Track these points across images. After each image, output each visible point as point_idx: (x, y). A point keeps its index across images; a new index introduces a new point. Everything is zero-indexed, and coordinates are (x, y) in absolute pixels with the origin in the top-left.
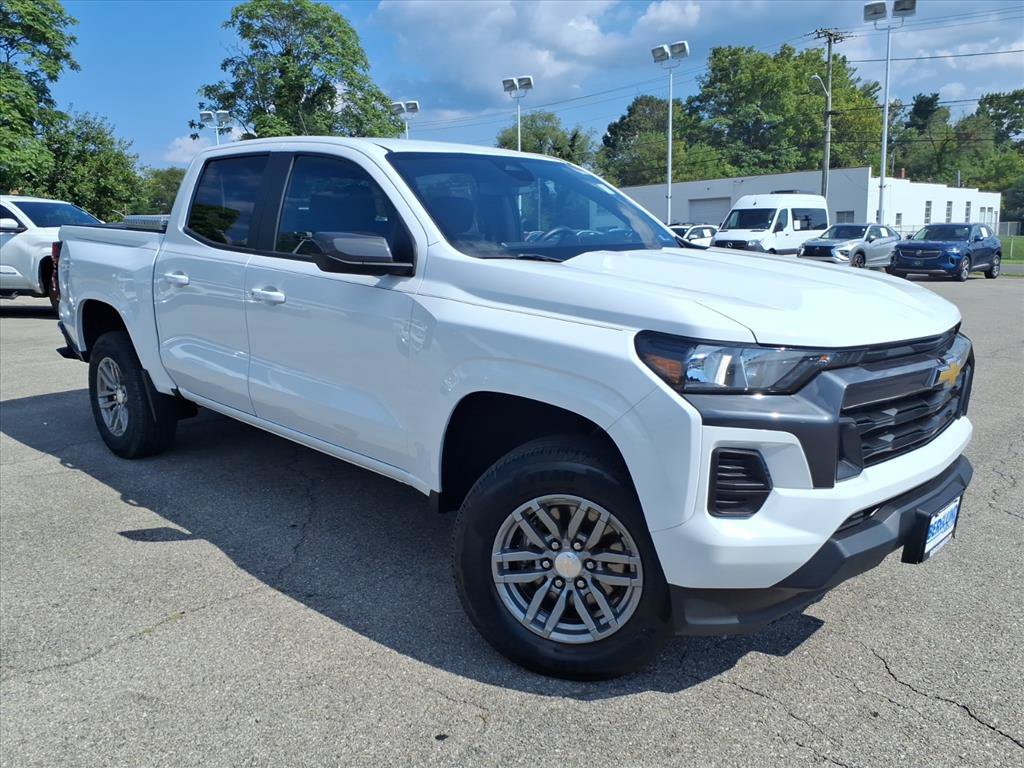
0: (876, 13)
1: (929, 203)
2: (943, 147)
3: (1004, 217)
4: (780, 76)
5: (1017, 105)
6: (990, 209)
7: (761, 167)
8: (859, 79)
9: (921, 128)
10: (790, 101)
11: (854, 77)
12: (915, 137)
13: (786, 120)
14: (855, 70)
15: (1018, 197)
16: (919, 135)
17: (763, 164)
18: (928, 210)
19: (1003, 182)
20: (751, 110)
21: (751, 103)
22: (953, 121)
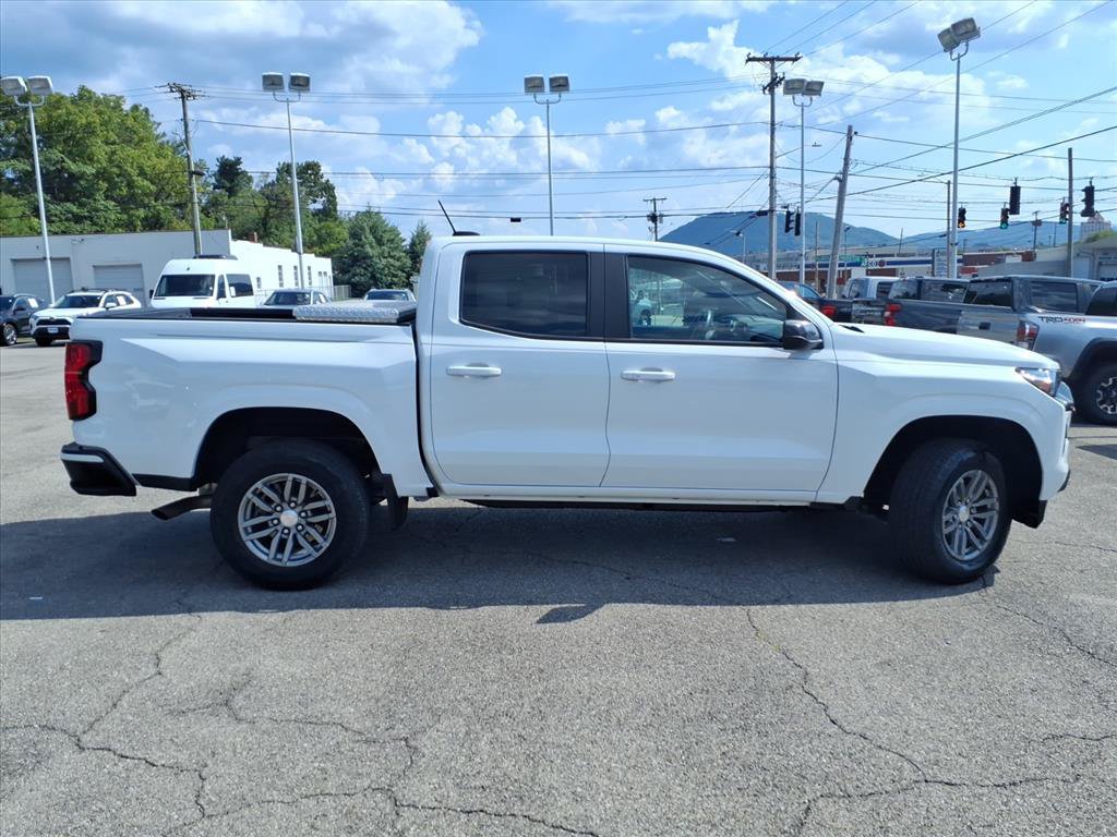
0: (273, 84)
1: (280, 267)
2: (267, 214)
3: (336, 282)
4: (84, 121)
5: (311, 175)
6: (325, 273)
7: (76, 223)
8: (164, 135)
9: (232, 192)
10: (100, 151)
11: (160, 131)
12: (226, 199)
13: (98, 172)
14: (159, 124)
15: (344, 263)
16: (229, 197)
17: (78, 219)
18: (280, 274)
19: (326, 248)
20: (53, 157)
21: (51, 147)
22: (256, 186)
